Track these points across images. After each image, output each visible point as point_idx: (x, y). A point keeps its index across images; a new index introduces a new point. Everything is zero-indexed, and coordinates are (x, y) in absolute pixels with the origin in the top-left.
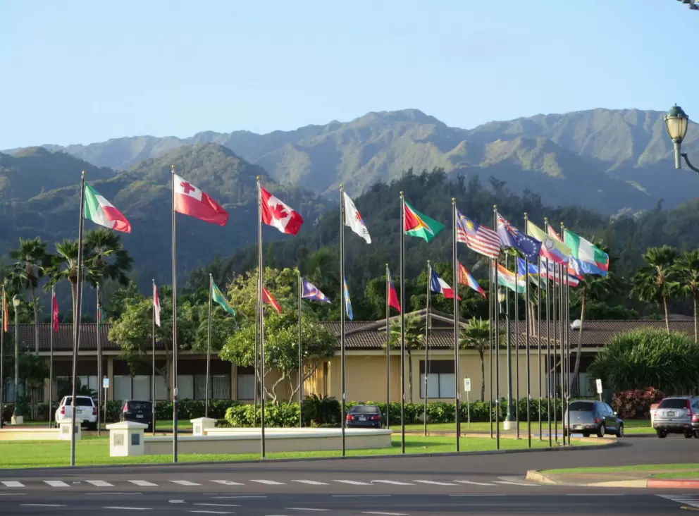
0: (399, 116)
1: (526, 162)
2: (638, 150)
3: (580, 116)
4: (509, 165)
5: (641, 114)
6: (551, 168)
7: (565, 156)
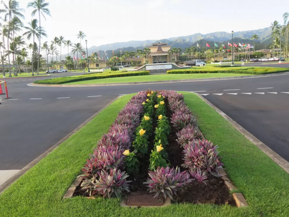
0: (198, 34)
1: (210, 38)
2: (221, 36)
3: (216, 33)
4: (209, 38)
5: (222, 32)
6: (213, 38)
7: (214, 37)
